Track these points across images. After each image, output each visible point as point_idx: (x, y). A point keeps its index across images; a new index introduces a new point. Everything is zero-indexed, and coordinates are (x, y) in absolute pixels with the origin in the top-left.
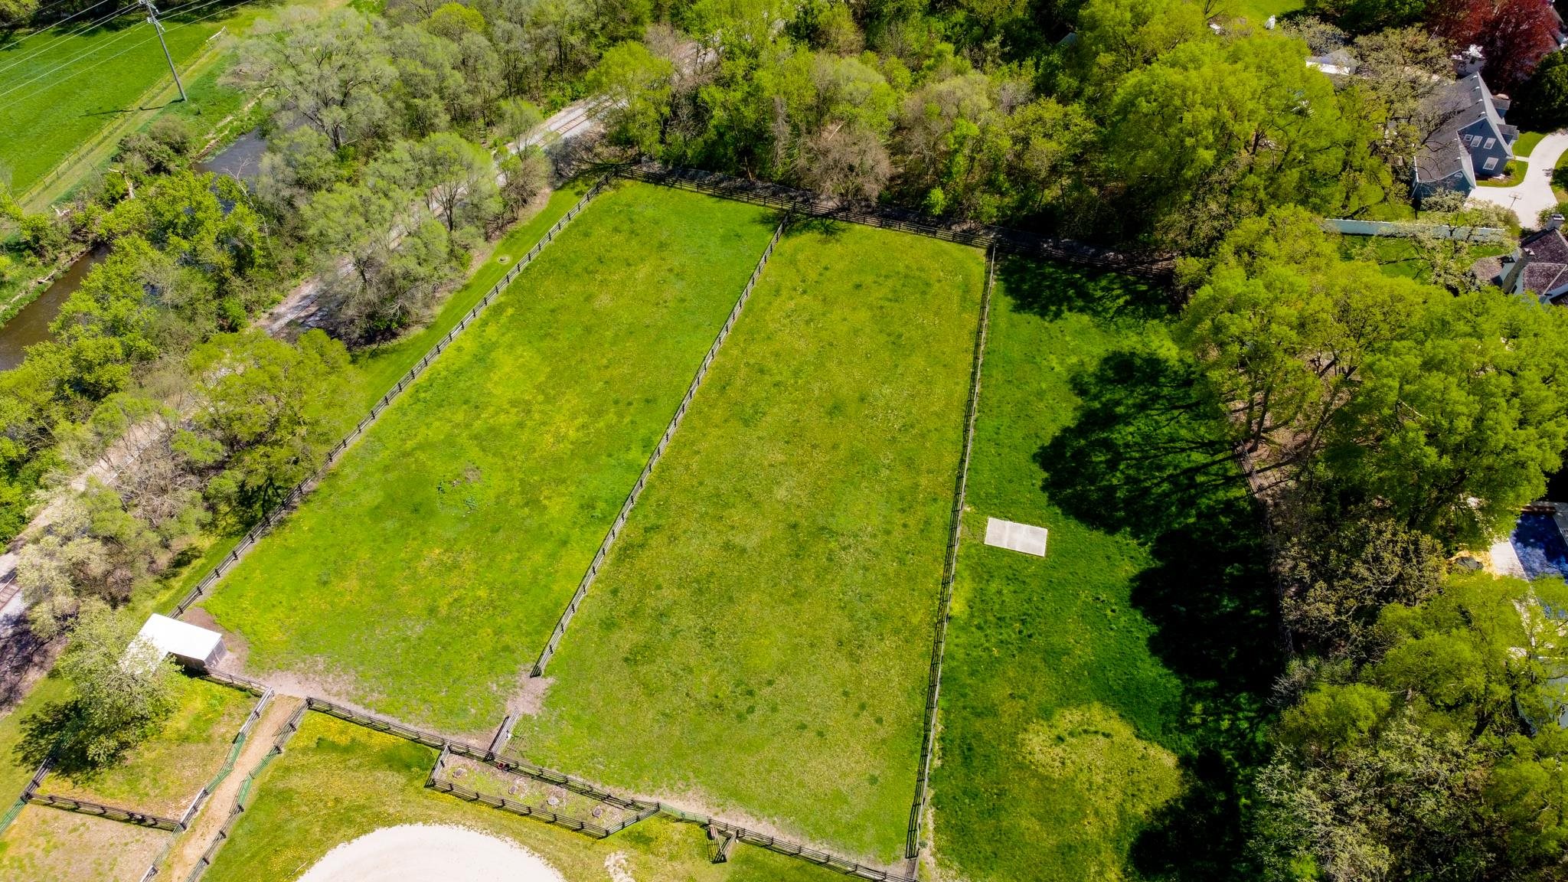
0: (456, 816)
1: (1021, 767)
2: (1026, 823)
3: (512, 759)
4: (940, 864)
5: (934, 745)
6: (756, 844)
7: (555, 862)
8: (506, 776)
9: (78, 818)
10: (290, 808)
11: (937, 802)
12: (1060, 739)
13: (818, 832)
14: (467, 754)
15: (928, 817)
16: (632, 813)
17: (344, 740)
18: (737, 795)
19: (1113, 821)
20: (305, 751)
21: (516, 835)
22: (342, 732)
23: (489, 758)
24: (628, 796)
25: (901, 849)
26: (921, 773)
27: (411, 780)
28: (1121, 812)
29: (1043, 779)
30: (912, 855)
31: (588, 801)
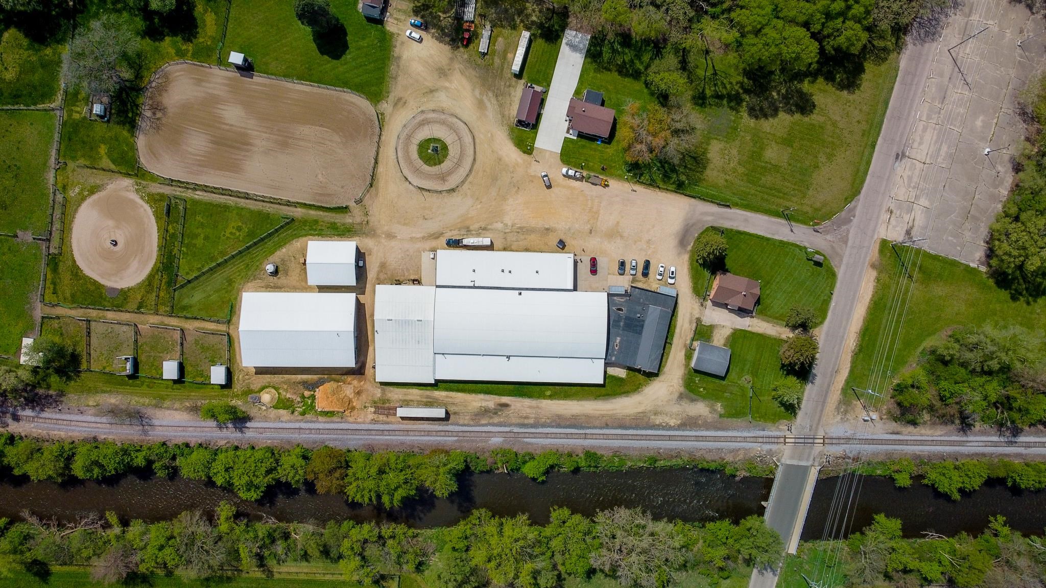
0: (68, 243)
1: (18, 80)
2: (36, 78)
3: (47, 233)
4: (54, 102)
5: (16, 107)
6: (59, 155)
7: (76, 211)
8: (53, 233)
9: (92, 352)
10: (76, 292)
11: (35, 104)
12: (6, 68)
13: (52, 137)
14: (49, 248)
15: (40, 106)
16: (57, 191)
17: (52, 286)
18: (45, 164)
19: (31, 52)
20: (57, 297)
21: (70, 224)
22: (49, 288)
23: (49, 240)
24: (51, 195)
25: (52, 113)
26: (26, 110)
27: (60, 261)
28: (27, 50)
29: (20, 73)
30: (53, 110)
31: (56, 206)
